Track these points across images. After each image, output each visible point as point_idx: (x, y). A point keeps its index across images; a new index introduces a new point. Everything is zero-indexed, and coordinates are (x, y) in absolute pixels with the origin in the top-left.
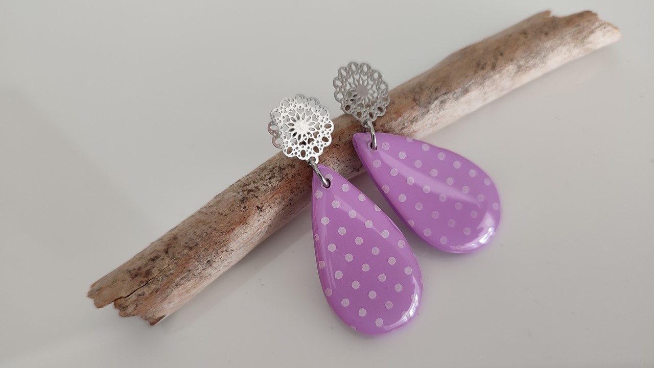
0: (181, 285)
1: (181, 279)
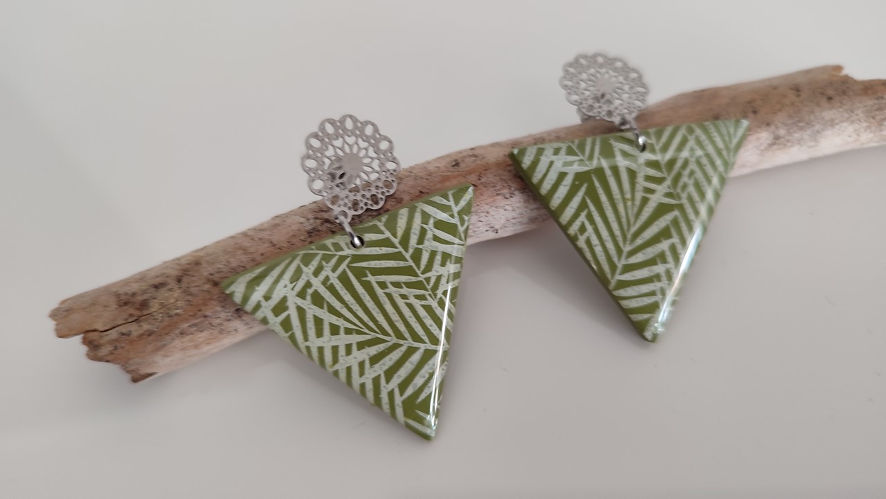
0: (188, 335)
1: (190, 326)
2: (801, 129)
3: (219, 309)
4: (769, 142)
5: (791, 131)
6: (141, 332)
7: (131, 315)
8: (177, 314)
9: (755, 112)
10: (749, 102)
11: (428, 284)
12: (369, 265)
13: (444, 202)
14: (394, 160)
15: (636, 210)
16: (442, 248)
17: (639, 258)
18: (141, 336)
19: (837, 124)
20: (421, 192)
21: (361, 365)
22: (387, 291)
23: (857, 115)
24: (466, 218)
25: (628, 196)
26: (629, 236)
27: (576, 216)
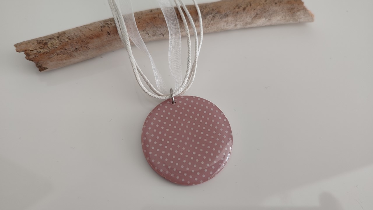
1: (60, 52)
2: (266, 12)
3: (70, 47)
4: (254, 15)
5: (262, 13)
7: (41, 46)
8: (56, 48)
9: (250, 5)
18: (44, 53)
23: (285, 10)
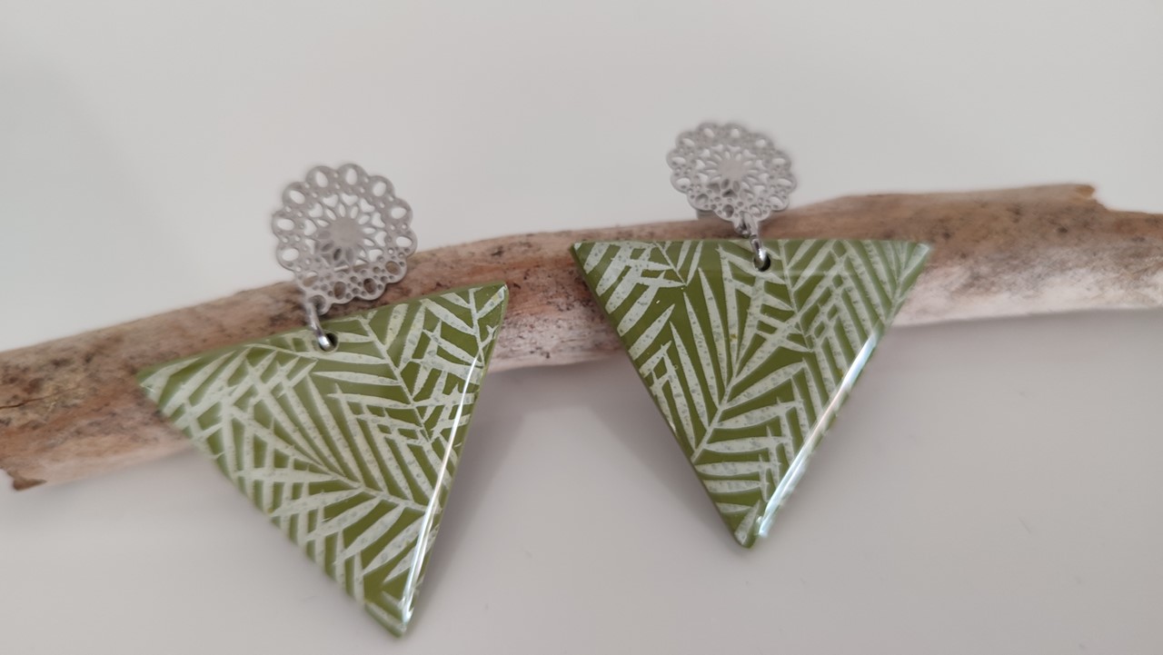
0: (87, 435)
1: (91, 424)
2: (1014, 268)
3: (132, 406)
4: (962, 281)
5: (999, 270)
6: (23, 422)
7: (15, 397)
8: (75, 406)
9: (947, 236)
10: (941, 221)
11: (422, 416)
12: (340, 376)
13: (462, 302)
14: (408, 235)
15: (743, 353)
16: (448, 367)
17: (740, 422)
18: (23, 428)
19: (1070, 269)
20: (438, 285)
21: (312, 516)
22: (360, 417)
23: (1101, 259)
24: (491, 330)
25: (734, 331)
26: (729, 390)
27: (654, 348)
